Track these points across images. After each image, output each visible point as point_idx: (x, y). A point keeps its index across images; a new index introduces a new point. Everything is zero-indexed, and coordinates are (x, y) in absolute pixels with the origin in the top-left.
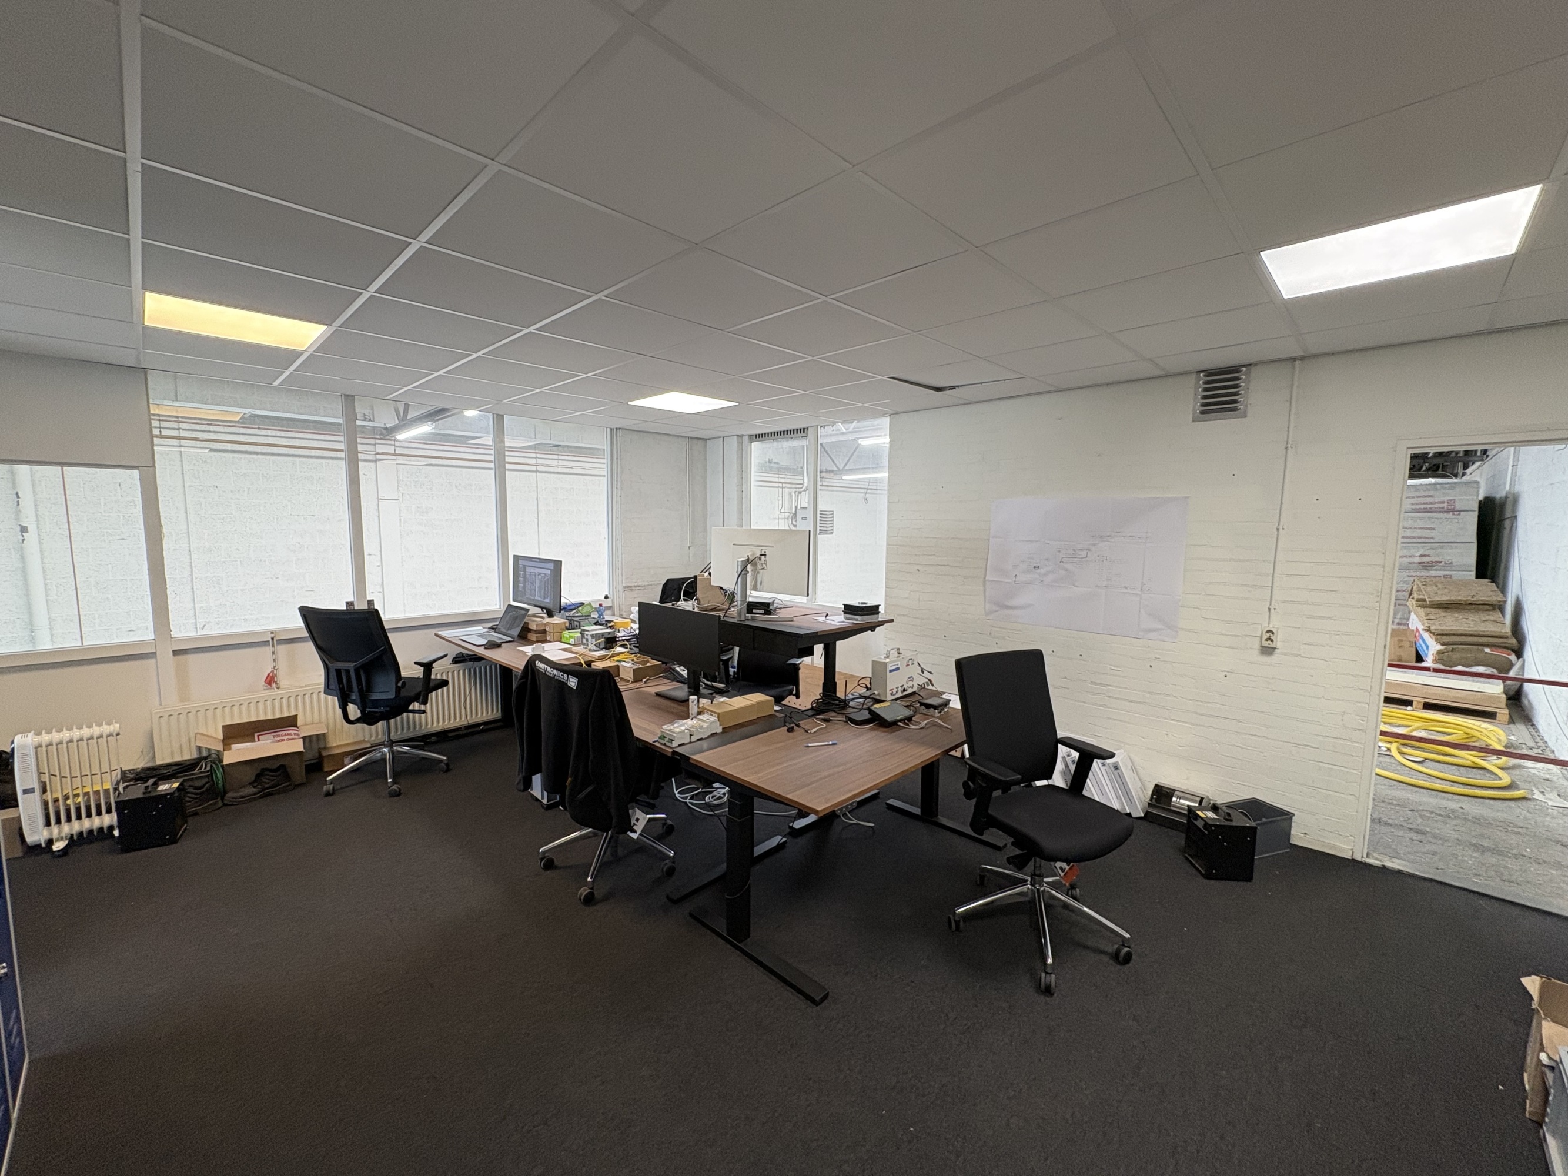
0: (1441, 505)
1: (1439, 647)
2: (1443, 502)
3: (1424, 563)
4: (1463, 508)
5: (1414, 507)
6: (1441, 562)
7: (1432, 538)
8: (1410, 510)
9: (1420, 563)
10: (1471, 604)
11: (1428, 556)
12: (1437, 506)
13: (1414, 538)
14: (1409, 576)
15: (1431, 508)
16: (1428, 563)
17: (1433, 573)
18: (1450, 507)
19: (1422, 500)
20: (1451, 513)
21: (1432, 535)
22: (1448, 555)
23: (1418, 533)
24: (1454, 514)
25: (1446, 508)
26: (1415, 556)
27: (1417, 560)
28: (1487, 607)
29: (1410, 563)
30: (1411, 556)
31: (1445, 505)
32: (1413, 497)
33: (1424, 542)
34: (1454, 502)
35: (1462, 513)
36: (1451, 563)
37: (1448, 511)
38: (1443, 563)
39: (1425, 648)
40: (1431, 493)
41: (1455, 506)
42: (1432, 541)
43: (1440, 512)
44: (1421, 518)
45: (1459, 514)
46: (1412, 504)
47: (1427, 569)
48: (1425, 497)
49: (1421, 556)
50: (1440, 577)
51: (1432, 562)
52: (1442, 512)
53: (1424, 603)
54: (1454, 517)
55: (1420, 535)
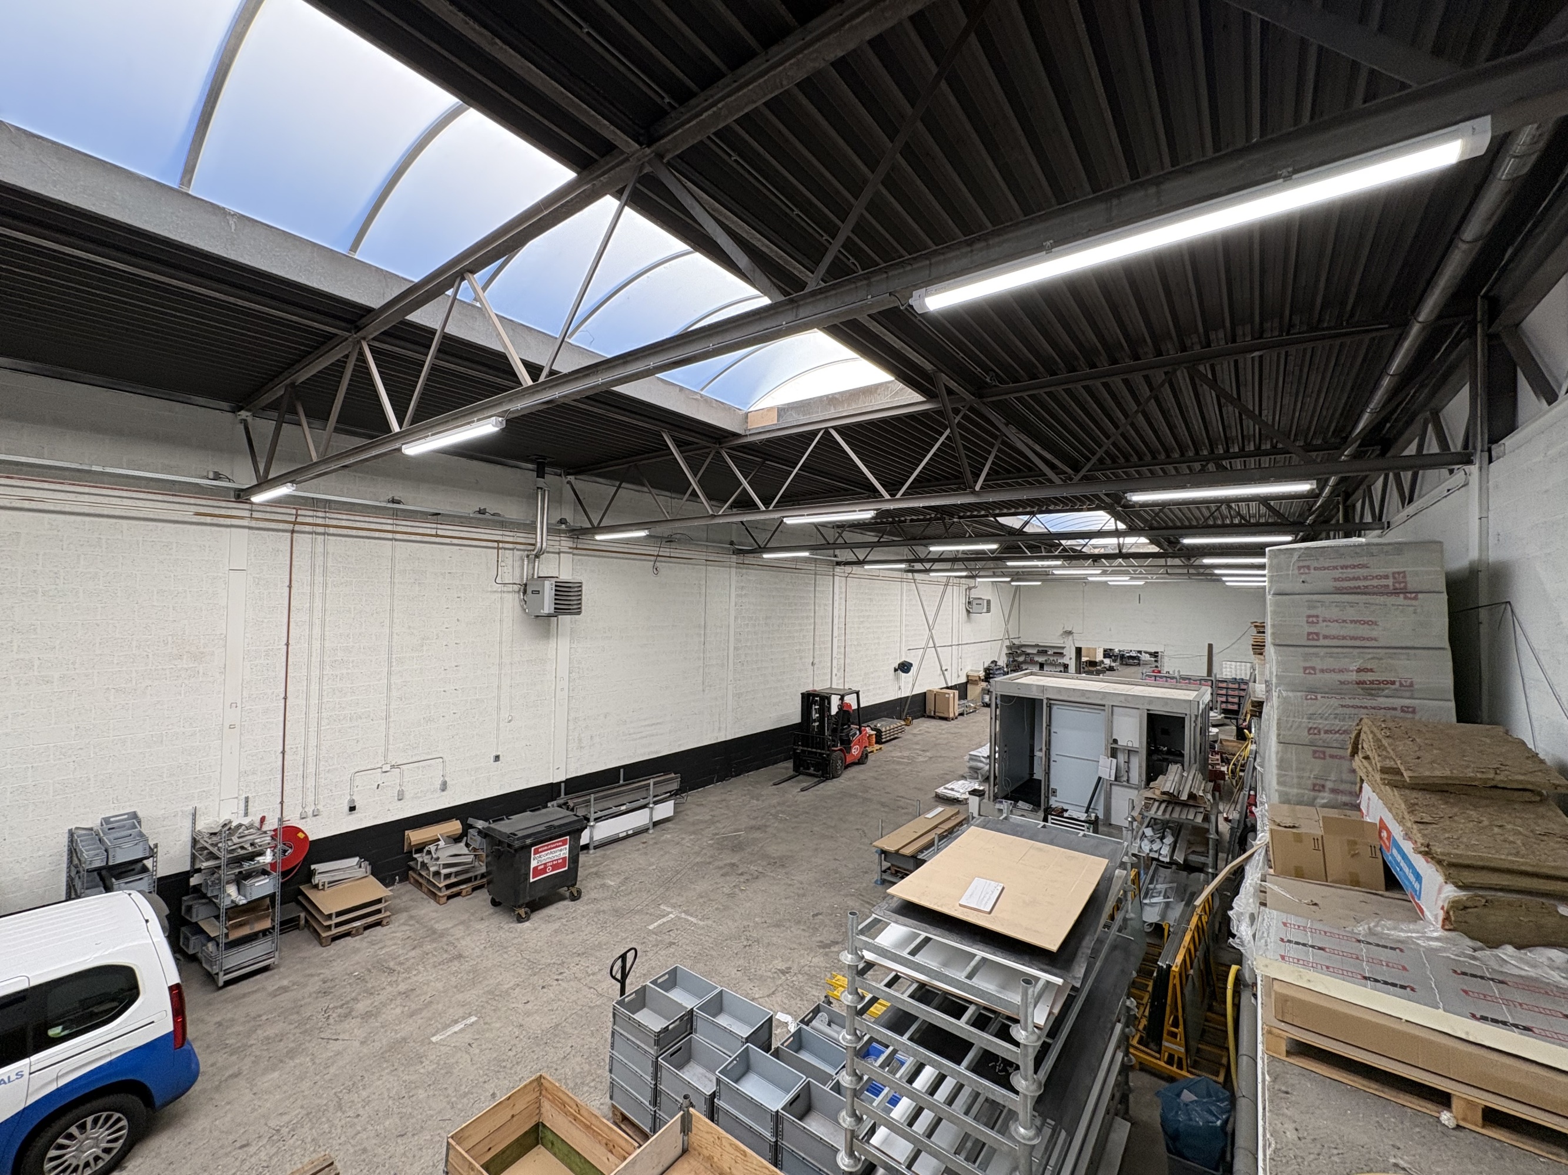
0: (1384, 582)
1: (1451, 892)
2: (1386, 577)
3: (1364, 683)
4: (1425, 588)
5: (1339, 584)
6: (1393, 683)
7: (1375, 639)
8: (1332, 590)
9: (1358, 683)
10: (1496, 787)
11: (1371, 670)
12: (1375, 582)
13: (1344, 638)
14: (1342, 706)
15: (1366, 587)
16: (1372, 682)
17: (1382, 701)
18: (1397, 585)
19: (1350, 572)
20: (1402, 596)
21: (1374, 634)
22: (1405, 669)
23: (1350, 630)
24: (1405, 598)
25: (1391, 588)
26: (1348, 670)
27: (1353, 677)
28: (1527, 796)
29: (1342, 683)
30: (1341, 671)
31: (1390, 582)
32: (1335, 568)
33: (1361, 645)
34: (1404, 577)
35: (1420, 596)
36: (1411, 685)
37: (1396, 593)
38: (1397, 684)
39: (1412, 878)
40: (1364, 560)
41: (1405, 582)
42: (1375, 644)
43: (1382, 594)
44: (1352, 604)
45: (1415, 598)
46: (1336, 580)
47: (1372, 695)
48: (1354, 567)
49: (1359, 671)
50: (1395, 709)
51: (1380, 683)
52: (1387, 594)
53: (1398, 778)
54: (1409, 602)
55: (1352, 633)
